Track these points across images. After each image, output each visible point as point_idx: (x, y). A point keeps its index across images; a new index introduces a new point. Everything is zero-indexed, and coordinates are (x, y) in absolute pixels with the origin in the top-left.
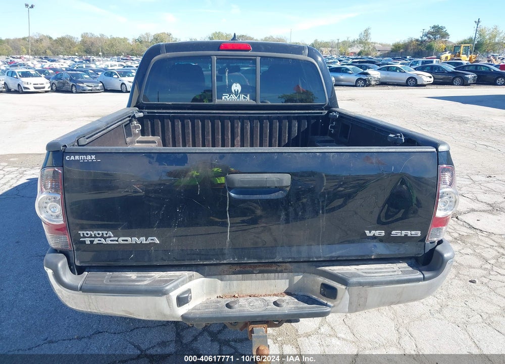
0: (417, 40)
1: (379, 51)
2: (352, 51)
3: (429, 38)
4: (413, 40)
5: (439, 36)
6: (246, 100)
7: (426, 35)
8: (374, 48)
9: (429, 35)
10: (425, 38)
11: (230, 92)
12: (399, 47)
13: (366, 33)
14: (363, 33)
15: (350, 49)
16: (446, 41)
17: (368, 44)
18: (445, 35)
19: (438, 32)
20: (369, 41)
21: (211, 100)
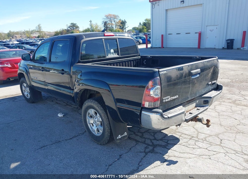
0: (66, 30)
1: (48, 35)
2: (33, 36)
3: (71, 28)
4: (64, 30)
5: (75, 28)
6: (116, 56)
7: (69, 27)
8: (45, 34)
9: (70, 27)
10: (69, 29)
11: (110, 53)
12: (58, 33)
13: (39, 27)
14: (37, 27)
15: (32, 35)
16: (78, 30)
17: (42, 32)
18: (77, 27)
19: (74, 26)
20: (42, 30)
21: (105, 57)
